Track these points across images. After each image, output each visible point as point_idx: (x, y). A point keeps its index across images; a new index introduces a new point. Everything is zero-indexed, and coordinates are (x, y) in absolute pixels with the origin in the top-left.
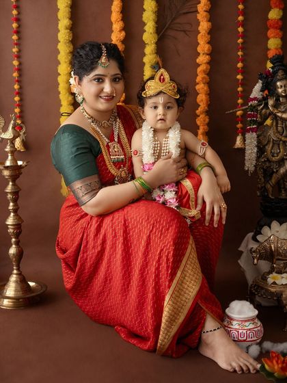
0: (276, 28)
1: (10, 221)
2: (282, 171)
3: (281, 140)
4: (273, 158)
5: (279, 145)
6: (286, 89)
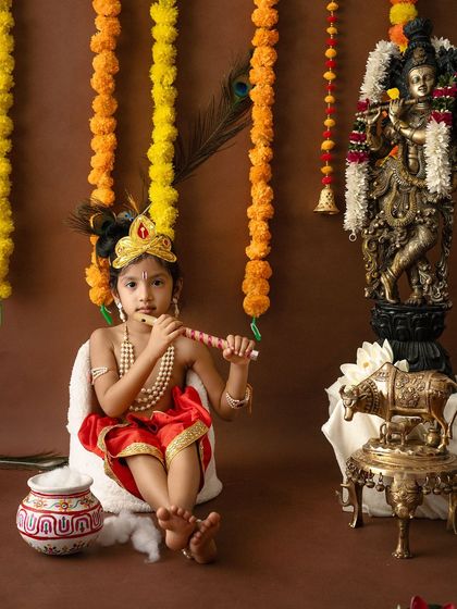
3: (412, 185)
4: (396, 220)
5: (409, 194)
6: (428, 83)
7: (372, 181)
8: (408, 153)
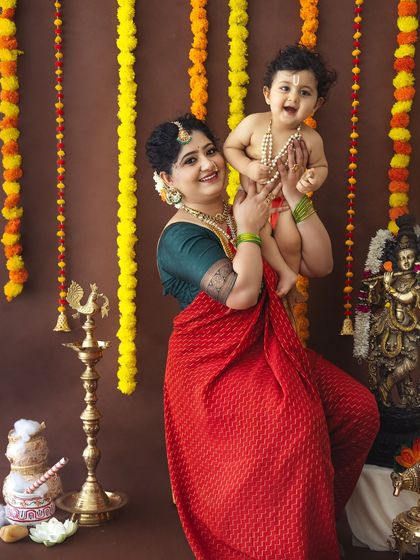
0: (399, 180)
1: (87, 415)
2: (400, 370)
3: (400, 330)
4: (389, 353)
5: (396, 335)
6: (410, 261)
7: (374, 323)
8: (396, 307)
